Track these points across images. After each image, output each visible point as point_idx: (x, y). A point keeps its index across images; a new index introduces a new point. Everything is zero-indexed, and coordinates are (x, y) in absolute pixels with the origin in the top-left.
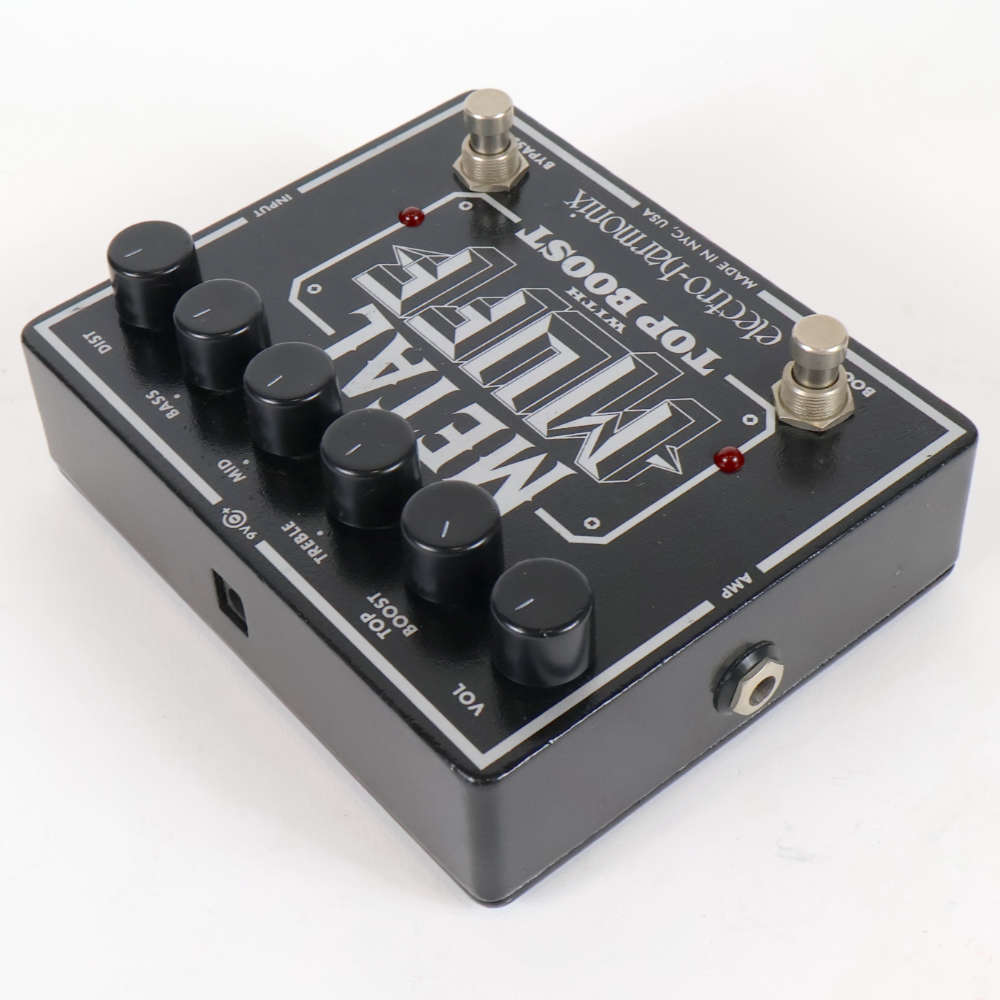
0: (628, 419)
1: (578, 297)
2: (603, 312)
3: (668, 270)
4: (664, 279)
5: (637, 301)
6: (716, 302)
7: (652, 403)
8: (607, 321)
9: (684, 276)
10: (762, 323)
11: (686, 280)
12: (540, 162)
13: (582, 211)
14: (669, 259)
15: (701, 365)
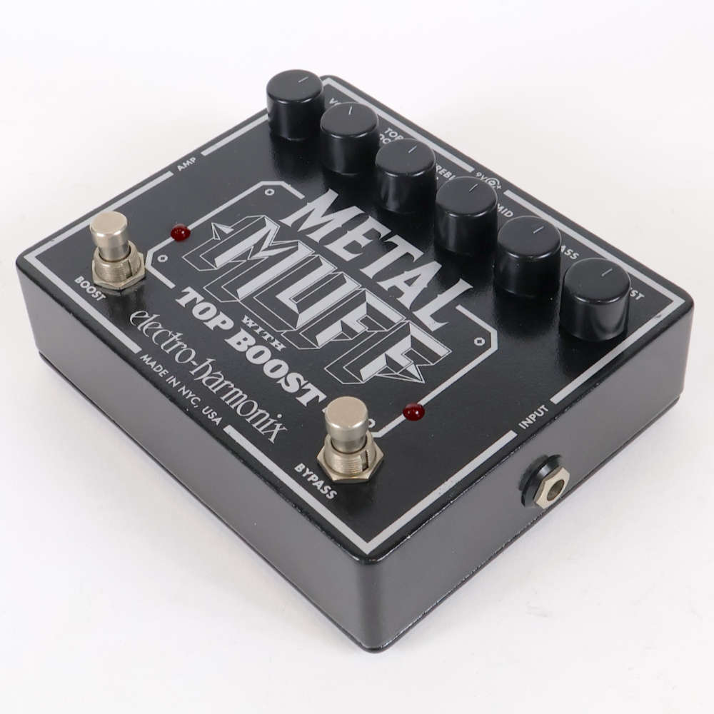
0: (244, 256)
1: (276, 342)
2: (258, 331)
3: (206, 368)
4: (210, 360)
5: (232, 341)
6: (174, 342)
7: (228, 266)
8: (256, 324)
9: (194, 363)
10: (142, 328)
11: (193, 360)
12: (308, 472)
13: (272, 421)
14: (205, 378)
15: (191, 294)
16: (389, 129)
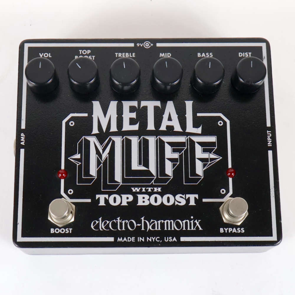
2: (144, 190)
3: (145, 223)
4: (143, 218)
5: (140, 203)
6: (121, 224)
7: (99, 172)
8: (140, 188)
9: (139, 225)
10: (102, 228)
11: (137, 224)
12: (226, 230)
13: (192, 222)
14: (149, 227)
15: (102, 198)
16: (80, 51)
